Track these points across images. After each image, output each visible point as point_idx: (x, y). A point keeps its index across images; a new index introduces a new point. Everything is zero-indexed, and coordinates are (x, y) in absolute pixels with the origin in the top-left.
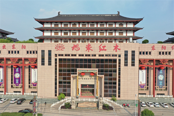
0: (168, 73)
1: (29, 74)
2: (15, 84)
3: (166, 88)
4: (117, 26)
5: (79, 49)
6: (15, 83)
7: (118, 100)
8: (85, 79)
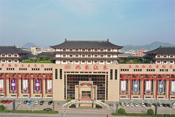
0: (141, 83)
1: (46, 83)
2: (36, 91)
3: (139, 93)
4: (107, 51)
5: (81, 68)
7: (106, 102)
8: (84, 87)
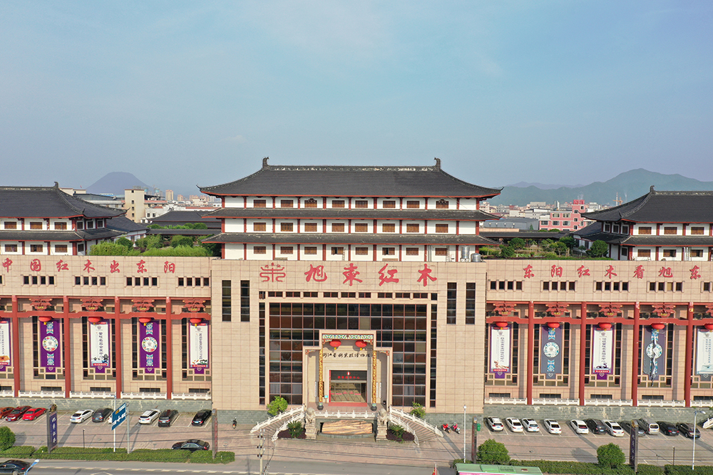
0: (572, 339)
1: (184, 339)
2: (143, 369)
3: (566, 380)
5: (326, 277)
6: (143, 364)
7: (429, 414)
8: (340, 355)
